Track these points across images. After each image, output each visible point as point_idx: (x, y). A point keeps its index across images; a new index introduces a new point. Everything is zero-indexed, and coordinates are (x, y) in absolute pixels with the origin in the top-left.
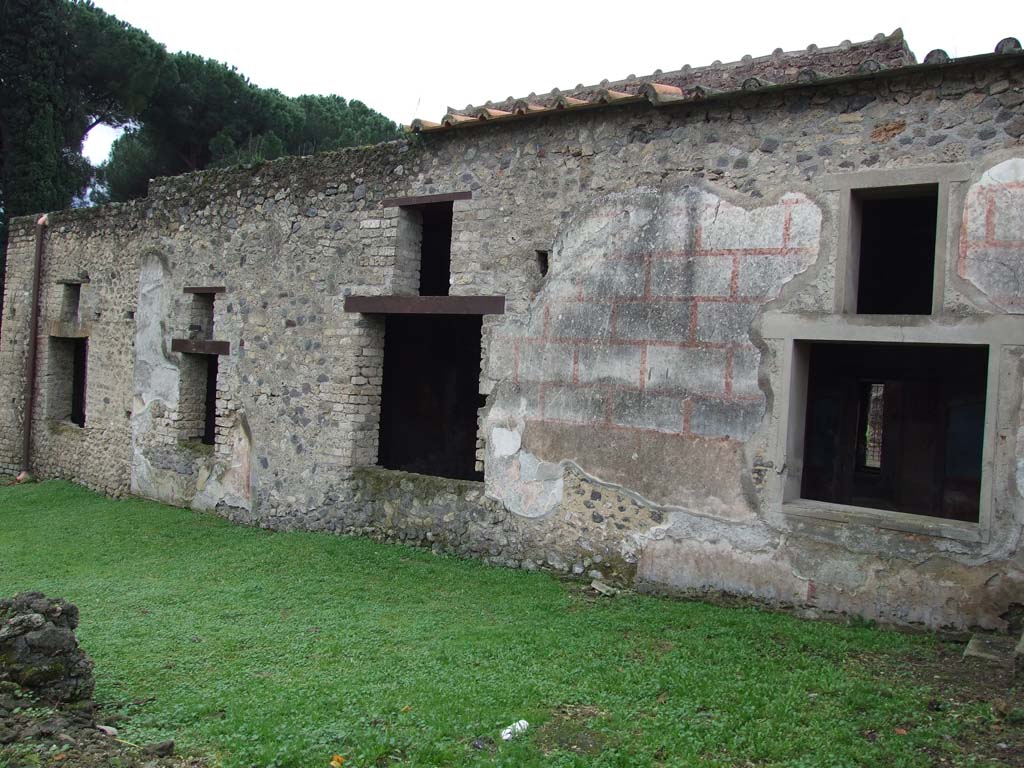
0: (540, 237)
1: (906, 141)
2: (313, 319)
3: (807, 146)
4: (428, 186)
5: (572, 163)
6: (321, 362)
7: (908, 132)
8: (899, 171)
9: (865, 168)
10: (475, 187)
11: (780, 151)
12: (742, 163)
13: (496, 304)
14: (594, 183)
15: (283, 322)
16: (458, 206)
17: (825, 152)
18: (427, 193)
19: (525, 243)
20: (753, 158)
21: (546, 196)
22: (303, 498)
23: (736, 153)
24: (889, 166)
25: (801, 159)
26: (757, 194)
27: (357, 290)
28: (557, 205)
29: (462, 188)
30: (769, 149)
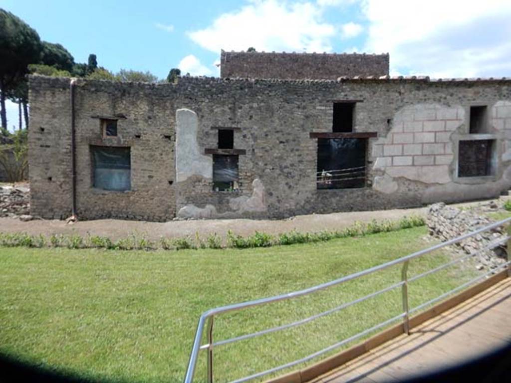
0: (389, 115)
1: (481, 96)
2: (294, 140)
3: (460, 95)
4: (346, 97)
5: (397, 94)
6: (300, 155)
7: (481, 94)
8: (479, 102)
9: (473, 102)
10: (365, 99)
11: (454, 96)
12: (445, 98)
13: (374, 135)
14: (405, 100)
15: (278, 142)
16: (358, 104)
17: (464, 97)
18: (345, 99)
19: (383, 117)
20: (448, 97)
21: (390, 103)
22: (293, 203)
23: (444, 96)
24: (478, 102)
25: (460, 98)
26: (449, 106)
27: (315, 131)
28: (393, 106)
29: (359, 98)
30: (452, 95)
